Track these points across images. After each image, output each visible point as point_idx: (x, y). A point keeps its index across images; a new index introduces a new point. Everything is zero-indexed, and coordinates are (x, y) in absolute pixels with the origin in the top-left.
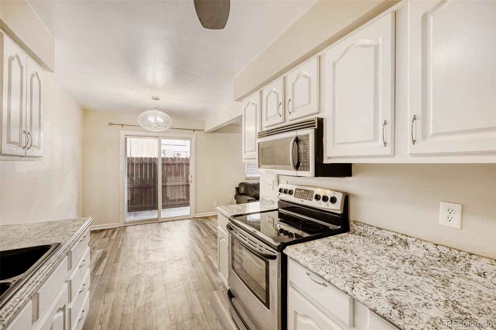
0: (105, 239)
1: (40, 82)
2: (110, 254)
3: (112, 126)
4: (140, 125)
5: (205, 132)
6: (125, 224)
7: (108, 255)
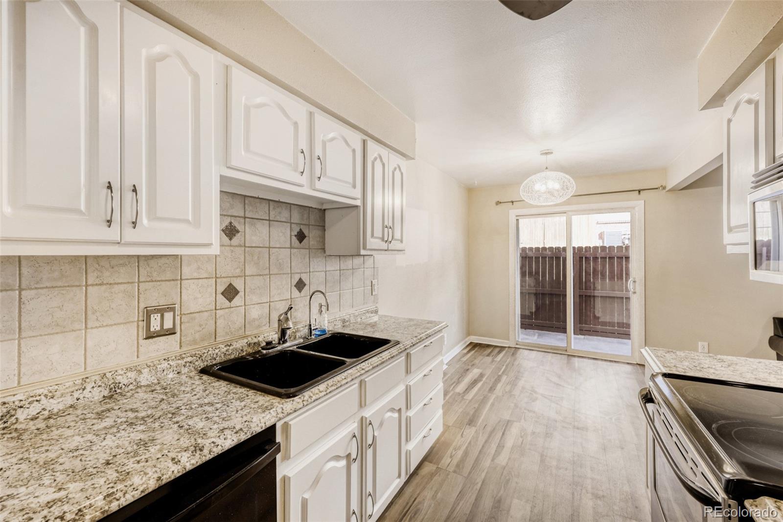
0: (488, 357)
1: (402, 174)
2: (487, 379)
3: (500, 206)
4: (523, 198)
5: (668, 191)
6: (517, 344)
7: (484, 379)
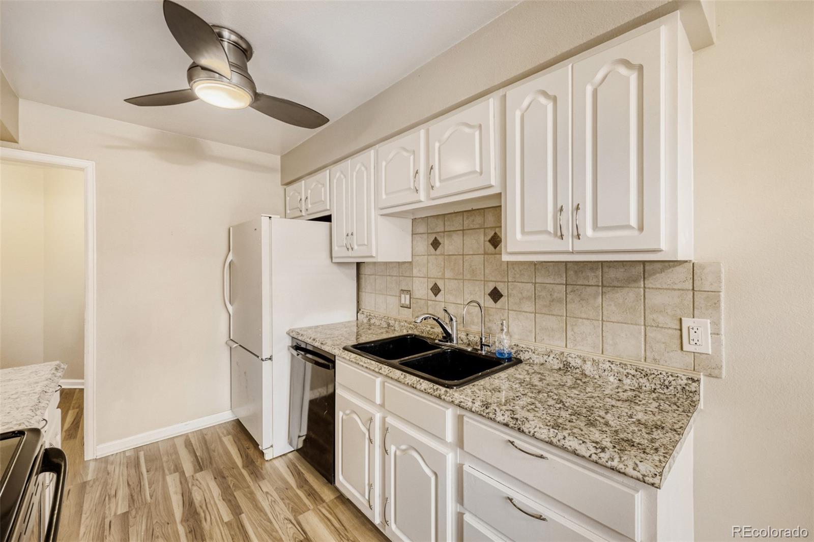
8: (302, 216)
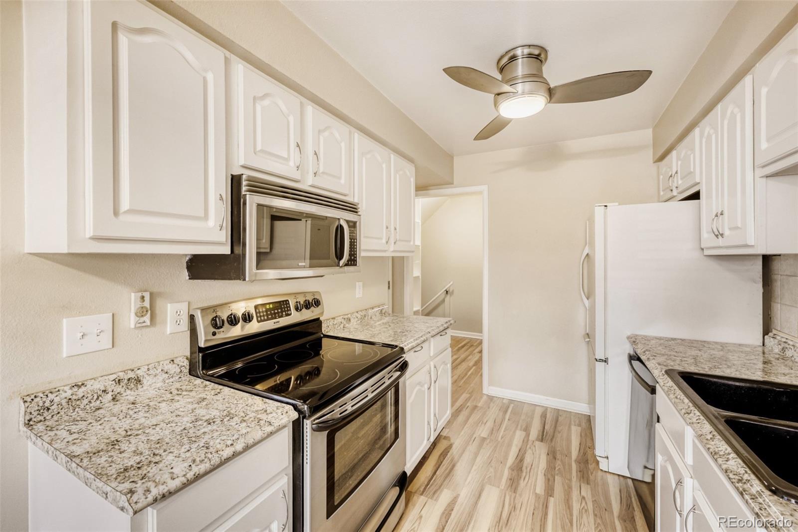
8: (674, 197)
